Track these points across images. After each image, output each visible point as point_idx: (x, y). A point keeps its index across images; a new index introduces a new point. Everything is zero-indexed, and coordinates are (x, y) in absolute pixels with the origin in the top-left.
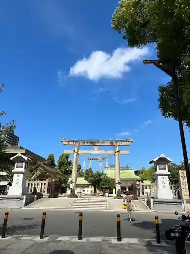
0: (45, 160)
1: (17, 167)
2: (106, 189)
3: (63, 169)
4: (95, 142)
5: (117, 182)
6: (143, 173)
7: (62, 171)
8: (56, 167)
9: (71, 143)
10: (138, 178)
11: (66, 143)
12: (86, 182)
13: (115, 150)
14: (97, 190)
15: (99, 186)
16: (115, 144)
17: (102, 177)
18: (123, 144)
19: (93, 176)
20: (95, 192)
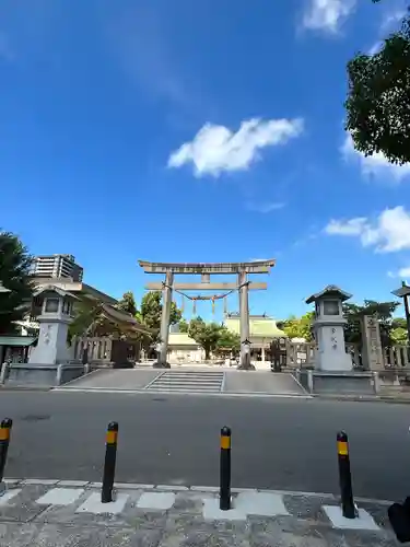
0: (116, 302)
1: (46, 311)
2: (227, 353)
3: (150, 317)
4: (203, 266)
5: (243, 339)
6: (291, 325)
7: (148, 323)
8: (137, 315)
9: (158, 270)
10: (281, 333)
11: (150, 269)
12: (193, 342)
13: (240, 282)
14: (211, 354)
15: (214, 348)
16: (240, 270)
17: (220, 333)
18: (256, 270)
19: (203, 330)
20: (208, 357)
